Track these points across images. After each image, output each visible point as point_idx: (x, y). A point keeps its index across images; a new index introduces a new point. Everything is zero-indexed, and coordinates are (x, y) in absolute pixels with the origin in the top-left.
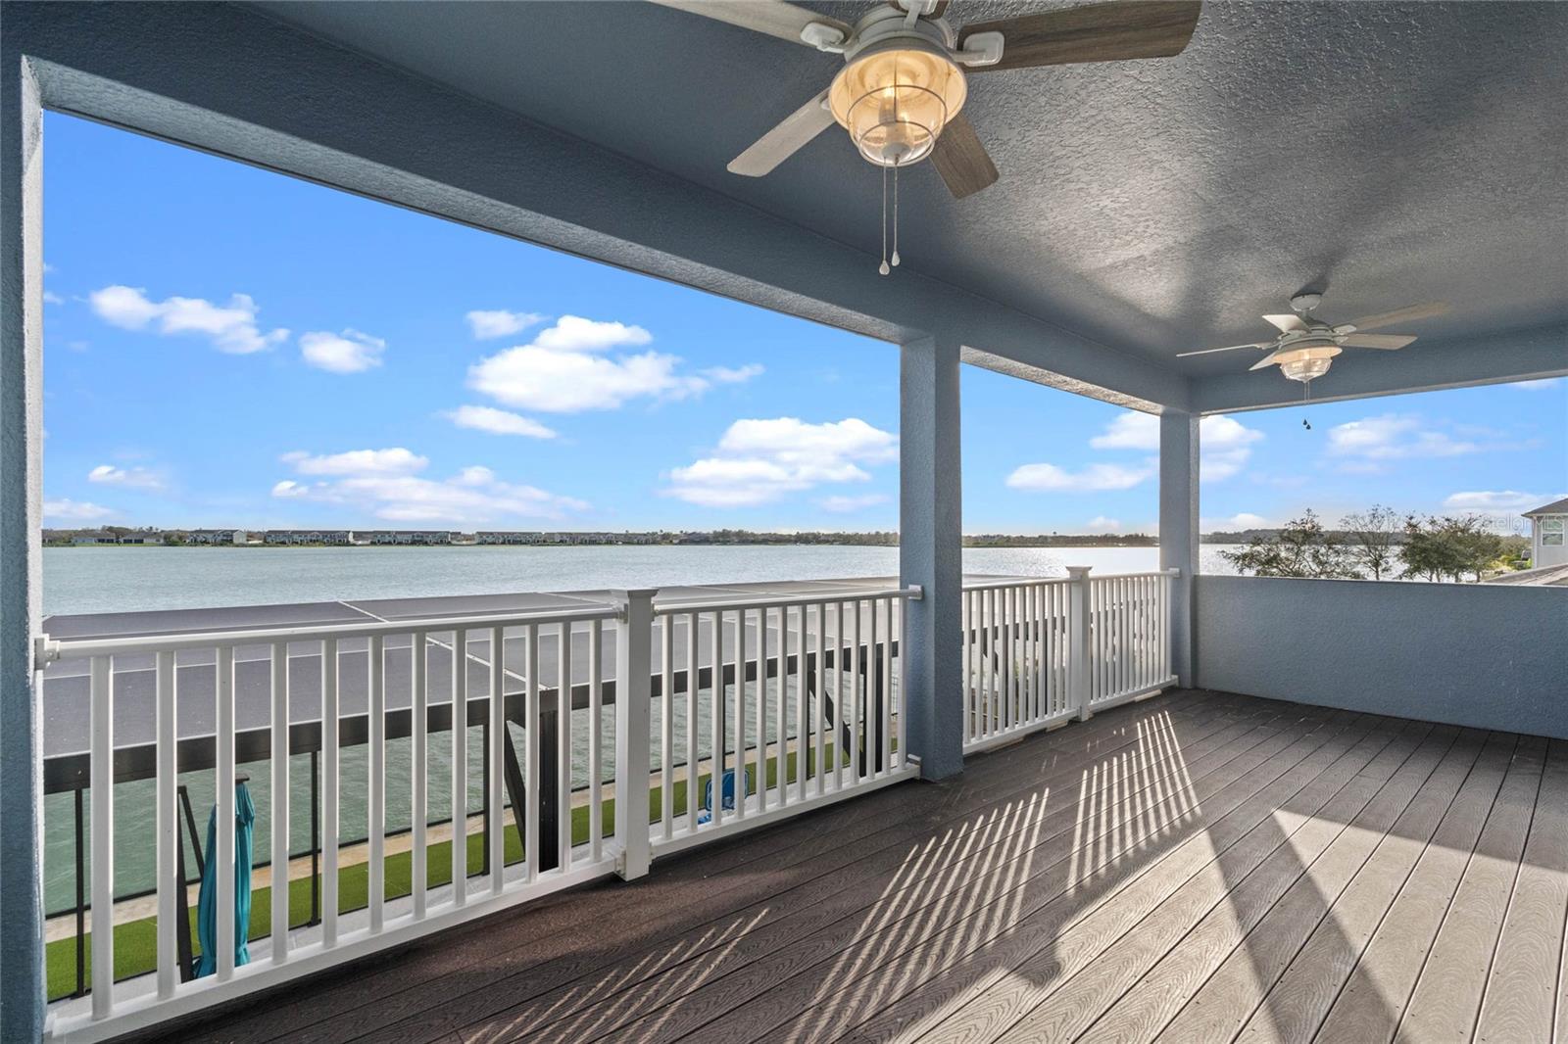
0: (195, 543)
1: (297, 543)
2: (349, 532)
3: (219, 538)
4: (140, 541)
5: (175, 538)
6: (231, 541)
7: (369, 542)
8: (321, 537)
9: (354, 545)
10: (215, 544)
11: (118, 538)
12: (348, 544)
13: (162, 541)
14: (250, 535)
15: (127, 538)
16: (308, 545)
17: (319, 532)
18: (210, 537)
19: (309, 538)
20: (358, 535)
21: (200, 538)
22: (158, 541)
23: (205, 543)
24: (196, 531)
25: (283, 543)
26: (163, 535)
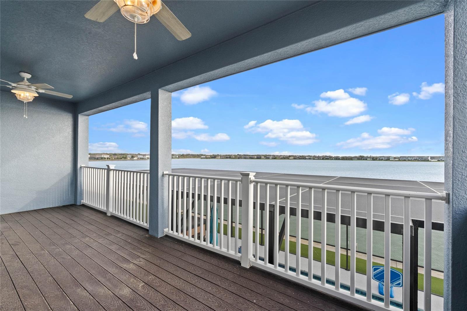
0: (380, 160)
1: (409, 160)
2: (428, 157)
3: (386, 159)
4: (366, 159)
5: (375, 158)
6: (389, 159)
7: (437, 160)
8: (418, 158)
9: (431, 161)
10: (385, 160)
11: (362, 158)
12: (428, 161)
13: (371, 159)
14: (395, 158)
15: (363, 158)
16: (413, 161)
17: (417, 157)
18: (383, 158)
19: (414, 158)
20: (432, 158)
21: (381, 159)
22: (370, 159)
23: (382, 160)
24: (380, 157)
25: (405, 160)
26: (372, 157)
